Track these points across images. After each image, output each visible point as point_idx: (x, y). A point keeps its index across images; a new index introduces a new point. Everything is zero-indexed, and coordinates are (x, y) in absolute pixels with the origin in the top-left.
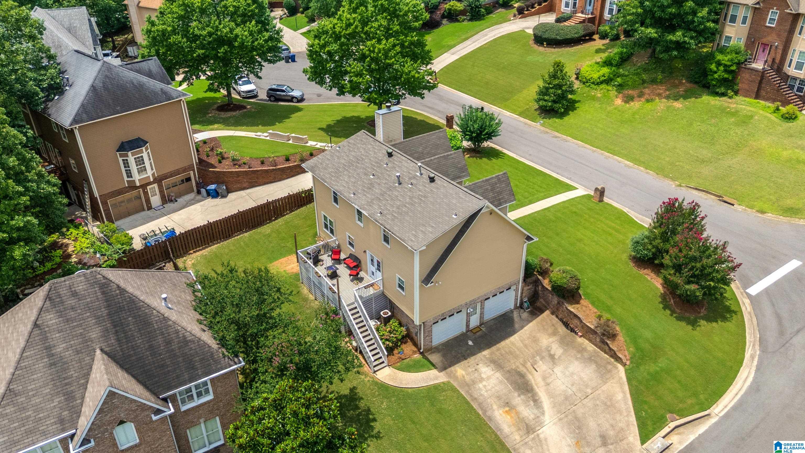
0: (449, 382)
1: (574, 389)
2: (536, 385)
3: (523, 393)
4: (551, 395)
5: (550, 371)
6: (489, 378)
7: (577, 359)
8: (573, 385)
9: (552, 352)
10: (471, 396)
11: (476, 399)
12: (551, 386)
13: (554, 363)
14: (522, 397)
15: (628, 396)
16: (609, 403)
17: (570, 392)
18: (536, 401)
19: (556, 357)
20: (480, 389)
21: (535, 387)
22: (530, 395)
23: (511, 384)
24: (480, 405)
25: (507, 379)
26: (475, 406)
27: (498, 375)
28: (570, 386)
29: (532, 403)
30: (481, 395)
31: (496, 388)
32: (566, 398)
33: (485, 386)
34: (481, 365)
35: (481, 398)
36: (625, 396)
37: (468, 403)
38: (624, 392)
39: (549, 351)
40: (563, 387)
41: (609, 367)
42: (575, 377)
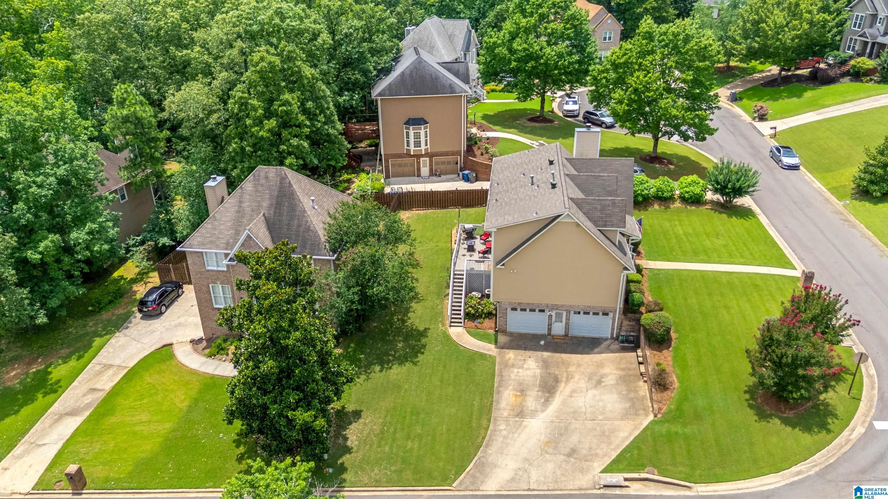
0: (495, 357)
1: (589, 410)
2: (561, 392)
3: (543, 391)
4: (564, 403)
5: (585, 390)
6: (528, 369)
7: (620, 393)
8: (591, 407)
9: (603, 380)
10: (501, 372)
11: (502, 376)
12: (573, 399)
13: (595, 387)
14: (540, 393)
15: (632, 438)
16: (607, 433)
17: (583, 410)
18: (547, 401)
19: (603, 384)
20: (513, 372)
21: (559, 392)
22: (547, 395)
23: (540, 382)
24: (501, 381)
25: (541, 377)
26: (496, 379)
27: (538, 371)
28: (587, 406)
29: (543, 400)
30: (509, 376)
31: (526, 378)
32: (574, 412)
33: (518, 372)
34: (532, 359)
35: (507, 377)
36: (627, 437)
37: (493, 375)
38: (630, 434)
39: (602, 377)
40: (581, 404)
41: (641, 412)
42: (601, 404)
